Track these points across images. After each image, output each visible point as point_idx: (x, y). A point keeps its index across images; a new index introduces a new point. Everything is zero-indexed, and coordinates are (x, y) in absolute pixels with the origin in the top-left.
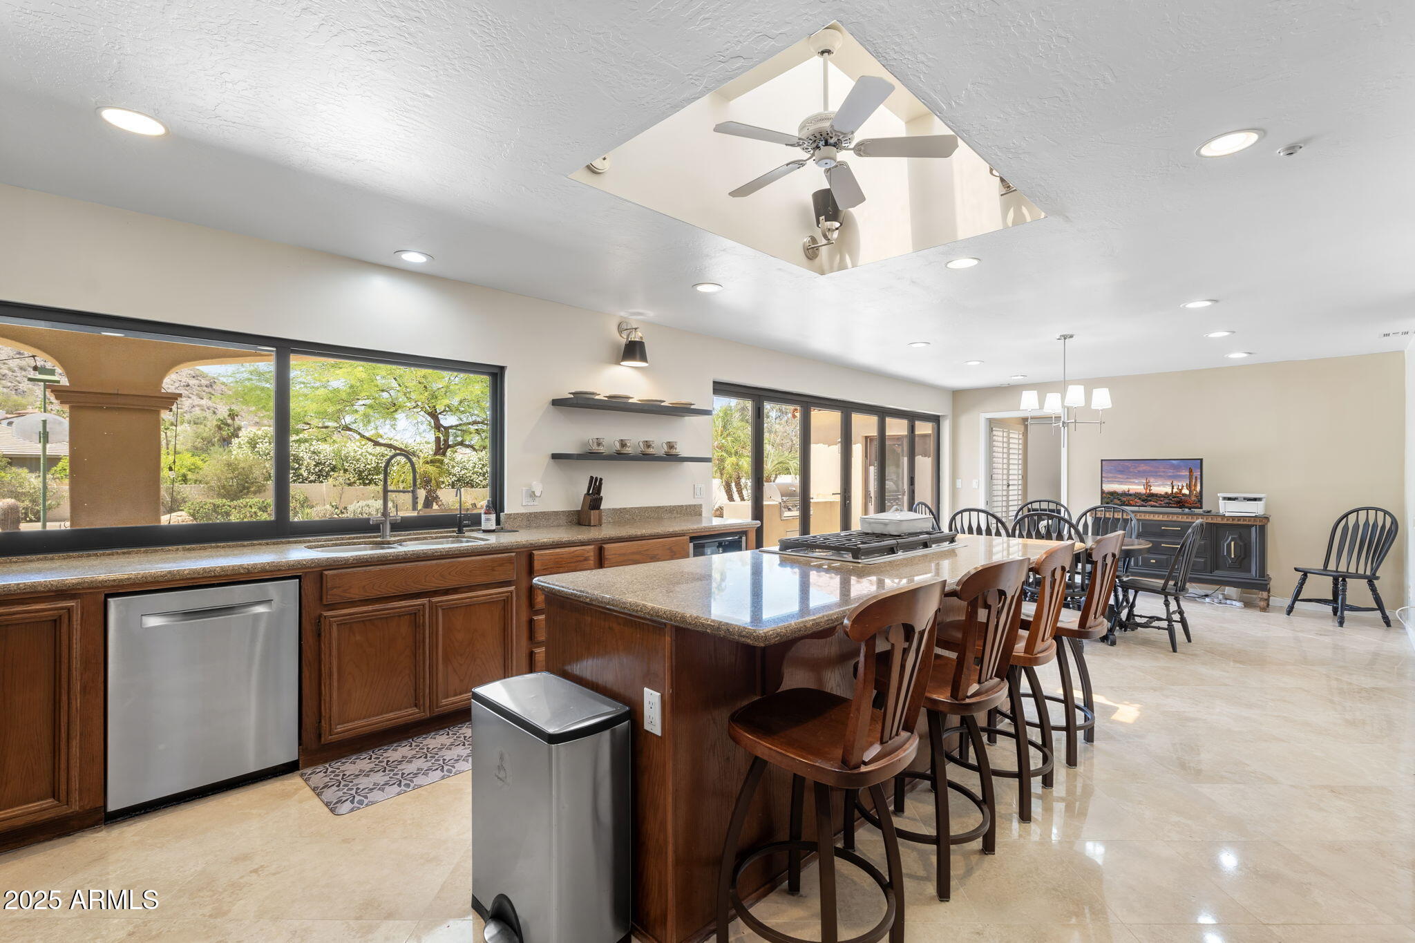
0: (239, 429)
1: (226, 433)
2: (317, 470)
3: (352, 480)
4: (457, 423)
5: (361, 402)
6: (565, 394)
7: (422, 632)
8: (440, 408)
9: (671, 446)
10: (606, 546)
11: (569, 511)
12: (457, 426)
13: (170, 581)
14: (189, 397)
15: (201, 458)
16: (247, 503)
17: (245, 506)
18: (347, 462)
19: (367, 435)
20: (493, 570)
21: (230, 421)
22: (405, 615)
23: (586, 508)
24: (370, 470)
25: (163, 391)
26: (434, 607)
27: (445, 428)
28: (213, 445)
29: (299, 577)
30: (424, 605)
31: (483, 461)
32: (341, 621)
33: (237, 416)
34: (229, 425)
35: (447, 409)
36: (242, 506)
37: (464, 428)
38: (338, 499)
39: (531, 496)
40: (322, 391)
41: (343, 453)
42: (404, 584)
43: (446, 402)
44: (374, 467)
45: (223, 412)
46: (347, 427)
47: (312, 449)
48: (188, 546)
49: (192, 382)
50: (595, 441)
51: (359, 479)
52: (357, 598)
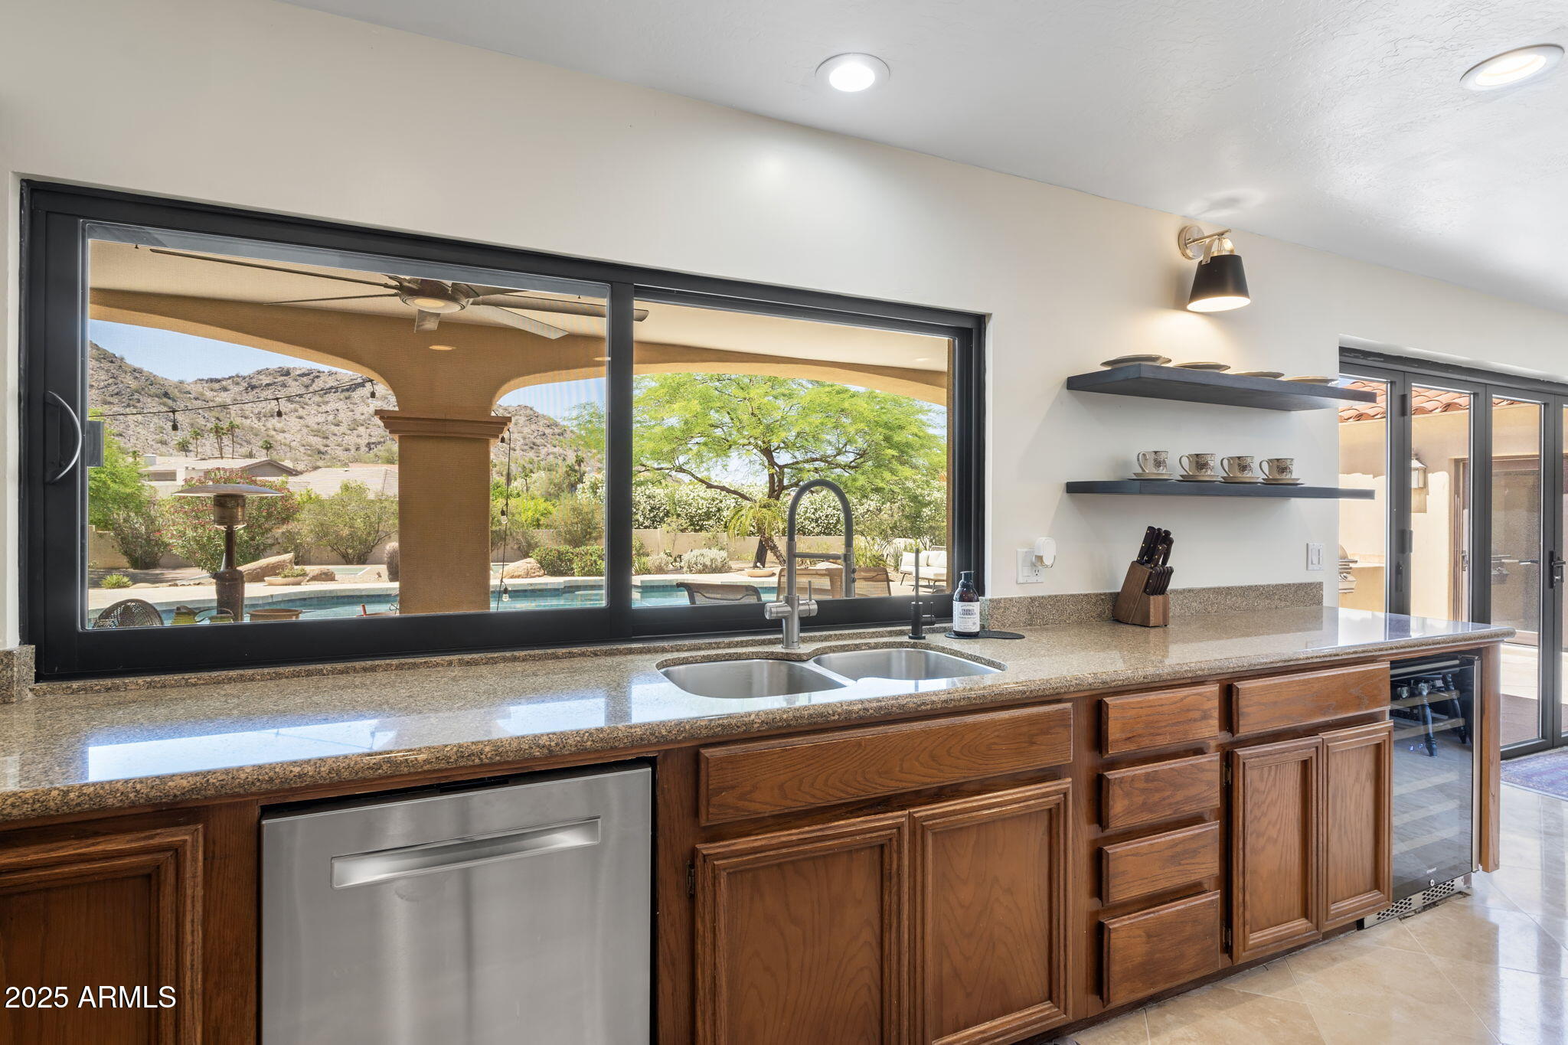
0: (584, 473)
1: (573, 479)
2: (652, 515)
3: (685, 526)
4: (791, 462)
5: (694, 441)
6: (1094, 364)
7: (894, 889)
8: (775, 444)
9: (1280, 466)
10: (1241, 685)
11: (1097, 595)
12: (793, 464)
13: (388, 777)
14: (545, 446)
15: (553, 502)
16: (588, 550)
17: (586, 554)
18: (680, 507)
19: (699, 476)
20: (1032, 743)
21: (577, 468)
22: (862, 849)
23: (1138, 590)
24: (701, 515)
25: (493, 414)
26: (918, 827)
27: (779, 467)
28: (563, 491)
29: (651, 762)
30: (899, 828)
31: (815, 504)
32: (738, 864)
33: (583, 462)
34: (576, 471)
35: (782, 445)
36: (583, 553)
37: (801, 466)
38: (671, 546)
39: (1033, 565)
40: (657, 429)
41: (677, 496)
42: (860, 779)
43: (783, 435)
44: (705, 512)
45: (571, 459)
46: (681, 468)
47: (647, 493)
48: (467, 657)
49: (548, 431)
50: (1151, 458)
51: (690, 525)
52: (768, 810)
